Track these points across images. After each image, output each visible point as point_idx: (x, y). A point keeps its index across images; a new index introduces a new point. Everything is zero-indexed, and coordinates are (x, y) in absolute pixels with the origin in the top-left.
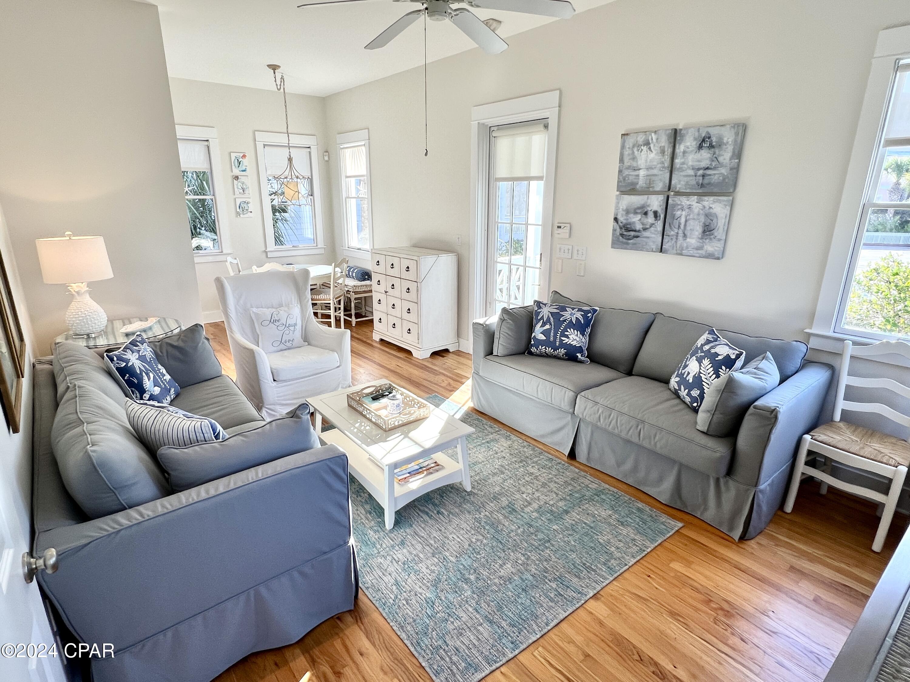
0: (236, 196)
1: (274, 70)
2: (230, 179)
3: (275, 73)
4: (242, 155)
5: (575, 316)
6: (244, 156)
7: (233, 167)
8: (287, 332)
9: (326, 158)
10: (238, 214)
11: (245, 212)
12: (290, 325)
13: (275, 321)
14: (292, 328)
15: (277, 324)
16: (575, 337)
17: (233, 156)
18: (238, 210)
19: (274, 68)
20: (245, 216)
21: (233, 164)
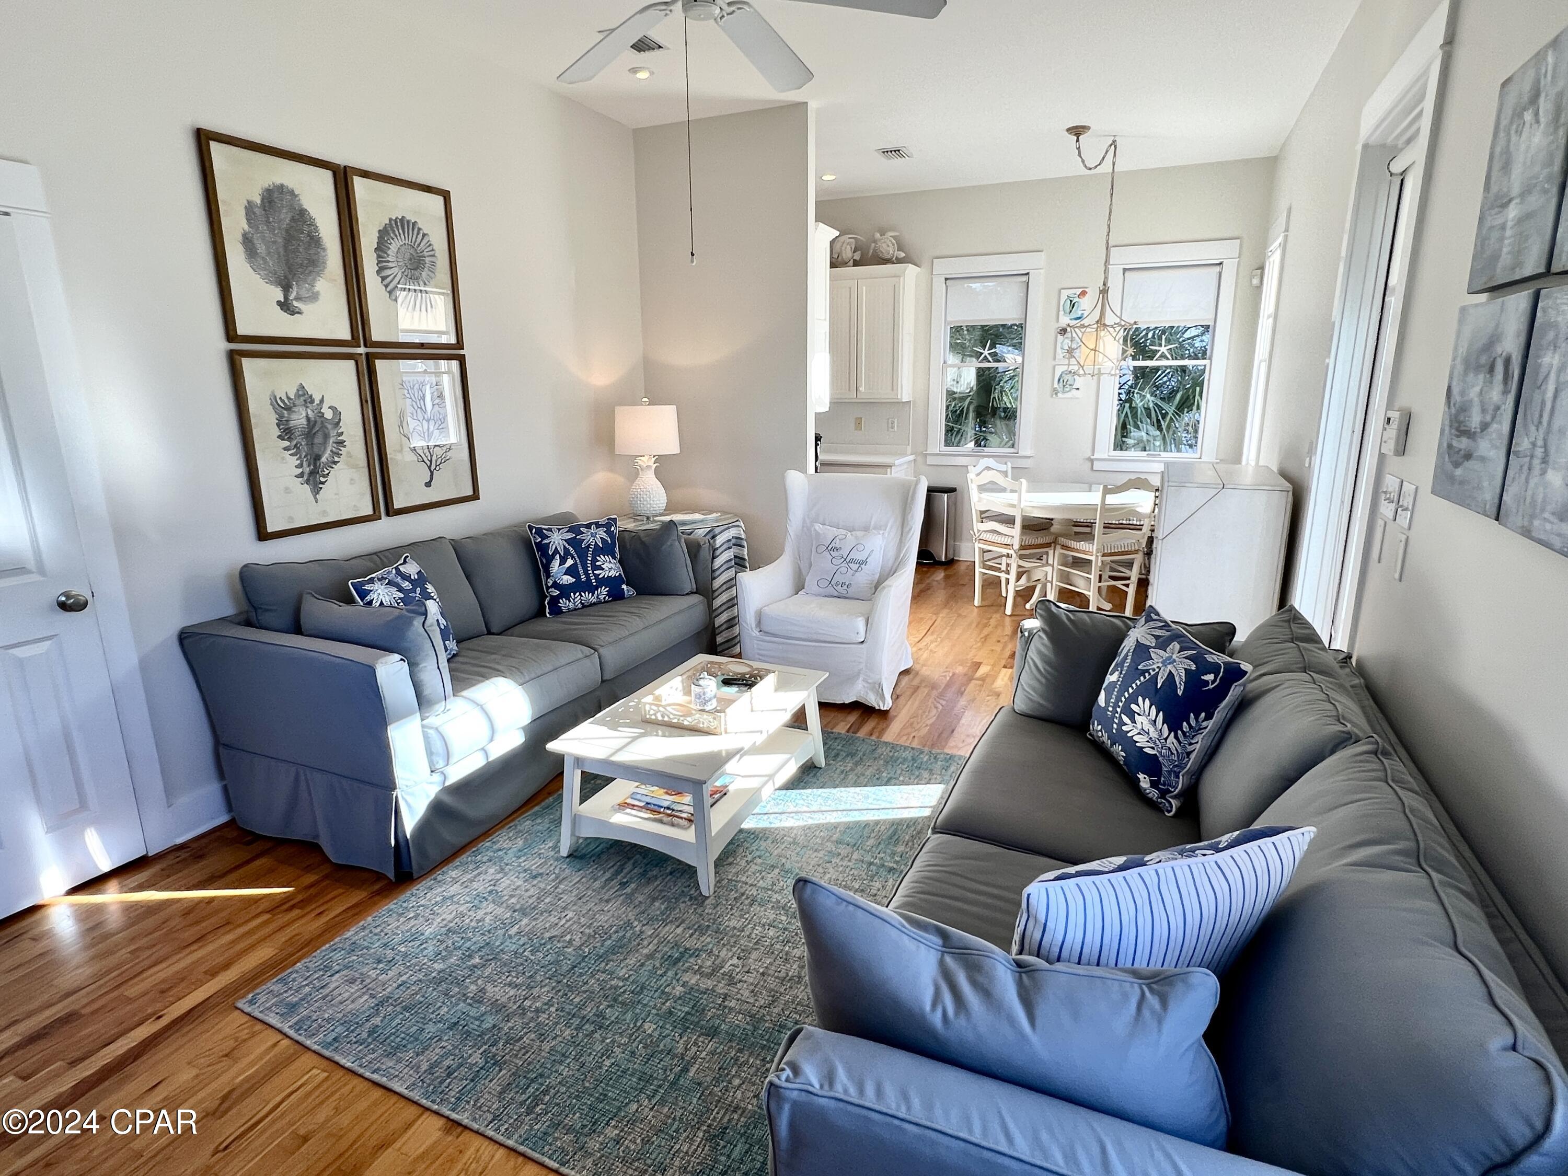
0: (1057, 362)
1: (1078, 135)
2: (1053, 332)
3: (1078, 140)
4: (1079, 291)
5: (1170, 667)
6: (1083, 293)
7: (1062, 313)
8: (843, 570)
9: (1255, 281)
10: (1055, 392)
11: (1068, 388)
12: (852, 561)
13: (833, 549)
14: (855, 567)
15: (834, 554)
16: (1147, 726)
17: (1065, 294)
18: (1056, 385)
19: (1077, 131)
20: (1067, 395)
21: (1061, 308)
